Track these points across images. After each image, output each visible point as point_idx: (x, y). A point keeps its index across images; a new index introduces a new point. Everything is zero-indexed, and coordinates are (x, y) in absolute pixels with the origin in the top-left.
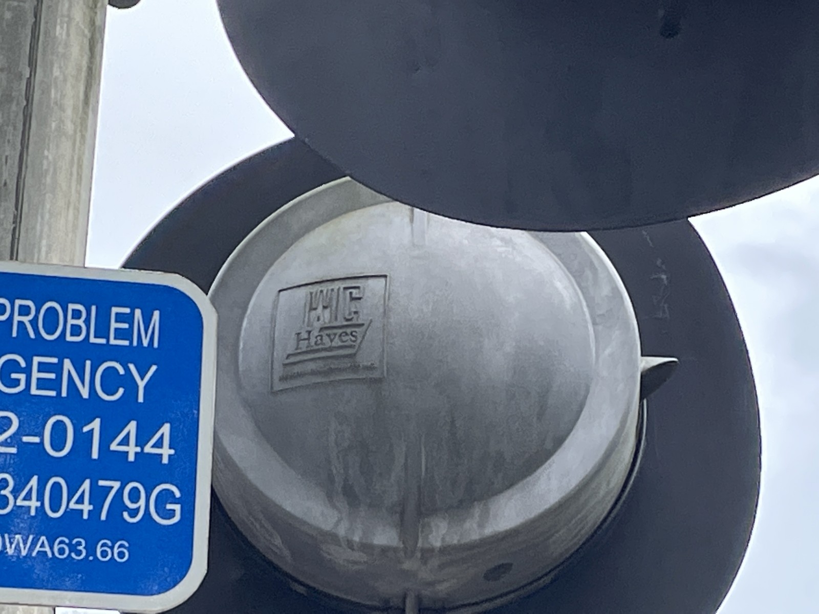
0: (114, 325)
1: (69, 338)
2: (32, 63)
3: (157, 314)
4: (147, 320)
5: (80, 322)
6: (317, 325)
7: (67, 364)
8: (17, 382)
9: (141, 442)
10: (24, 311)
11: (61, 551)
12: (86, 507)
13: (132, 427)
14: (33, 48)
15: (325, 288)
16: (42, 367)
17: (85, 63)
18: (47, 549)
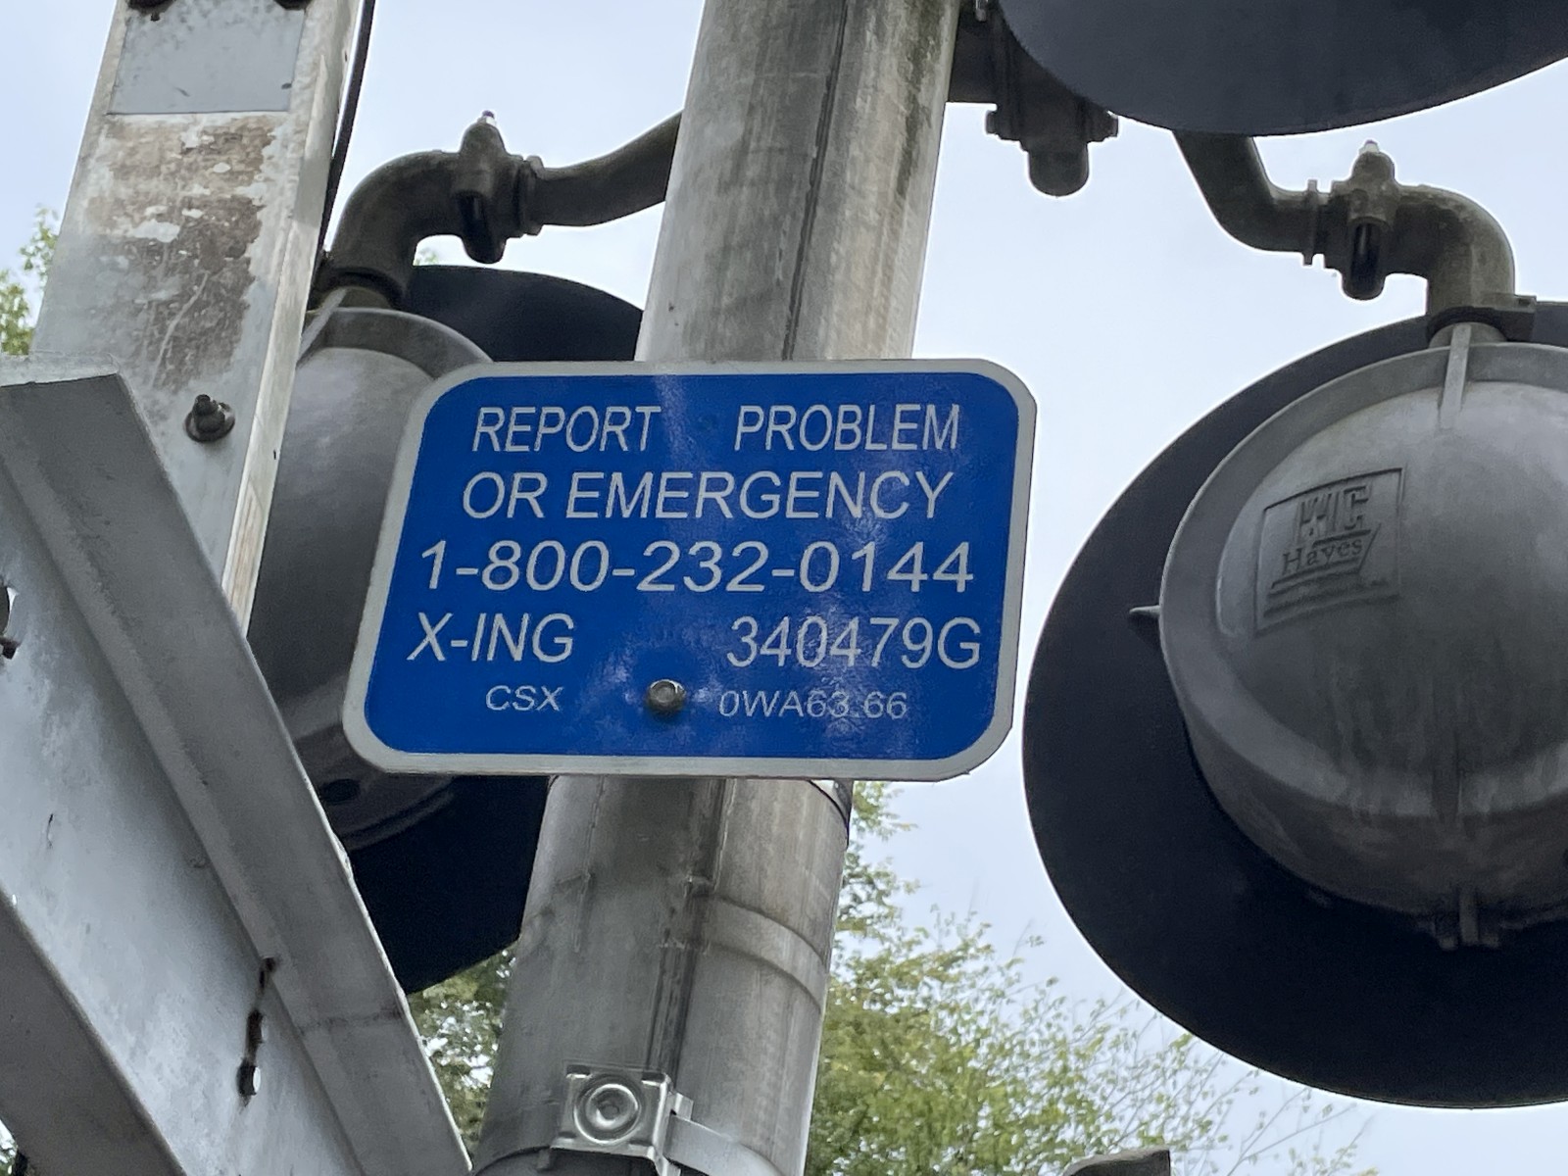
0: (898, 425)
1: (839, 446)
2: (822, 142)
3: (956, 409)
4: (942, 417)
5: (854, 426)
7: (836, 479)
8: (769, 505)
9: (929, 567)
10: (782, 418)
11: (816, 708)
12: (852, 653)
13: (918, 549)
16: (802, 485)
18: (799, 708)
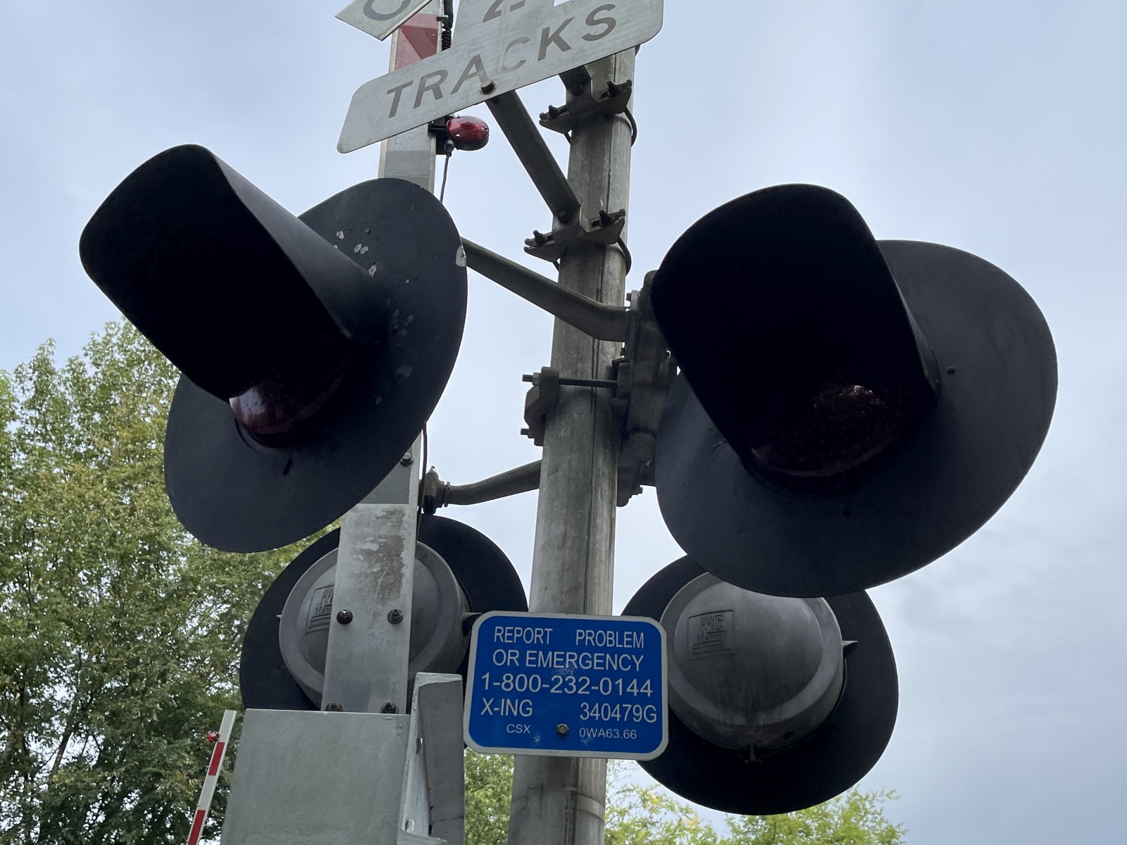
0: (625, 639)
1: (608, 645)
2: (589, 535)
3: (642, 634)
4: (638, 637)
5: (612, 639)
6: (705, 632)
7: (608, 656)
8: (588, 665)
9: (639, 688)
10: (590, 635)
11: (609, 735)
12: (618, 716)
13: (635, 681)
14: (589, 529)
15: (707, 616)
16: (598, 658)
17: (609, 533)
18: (604, 734)
